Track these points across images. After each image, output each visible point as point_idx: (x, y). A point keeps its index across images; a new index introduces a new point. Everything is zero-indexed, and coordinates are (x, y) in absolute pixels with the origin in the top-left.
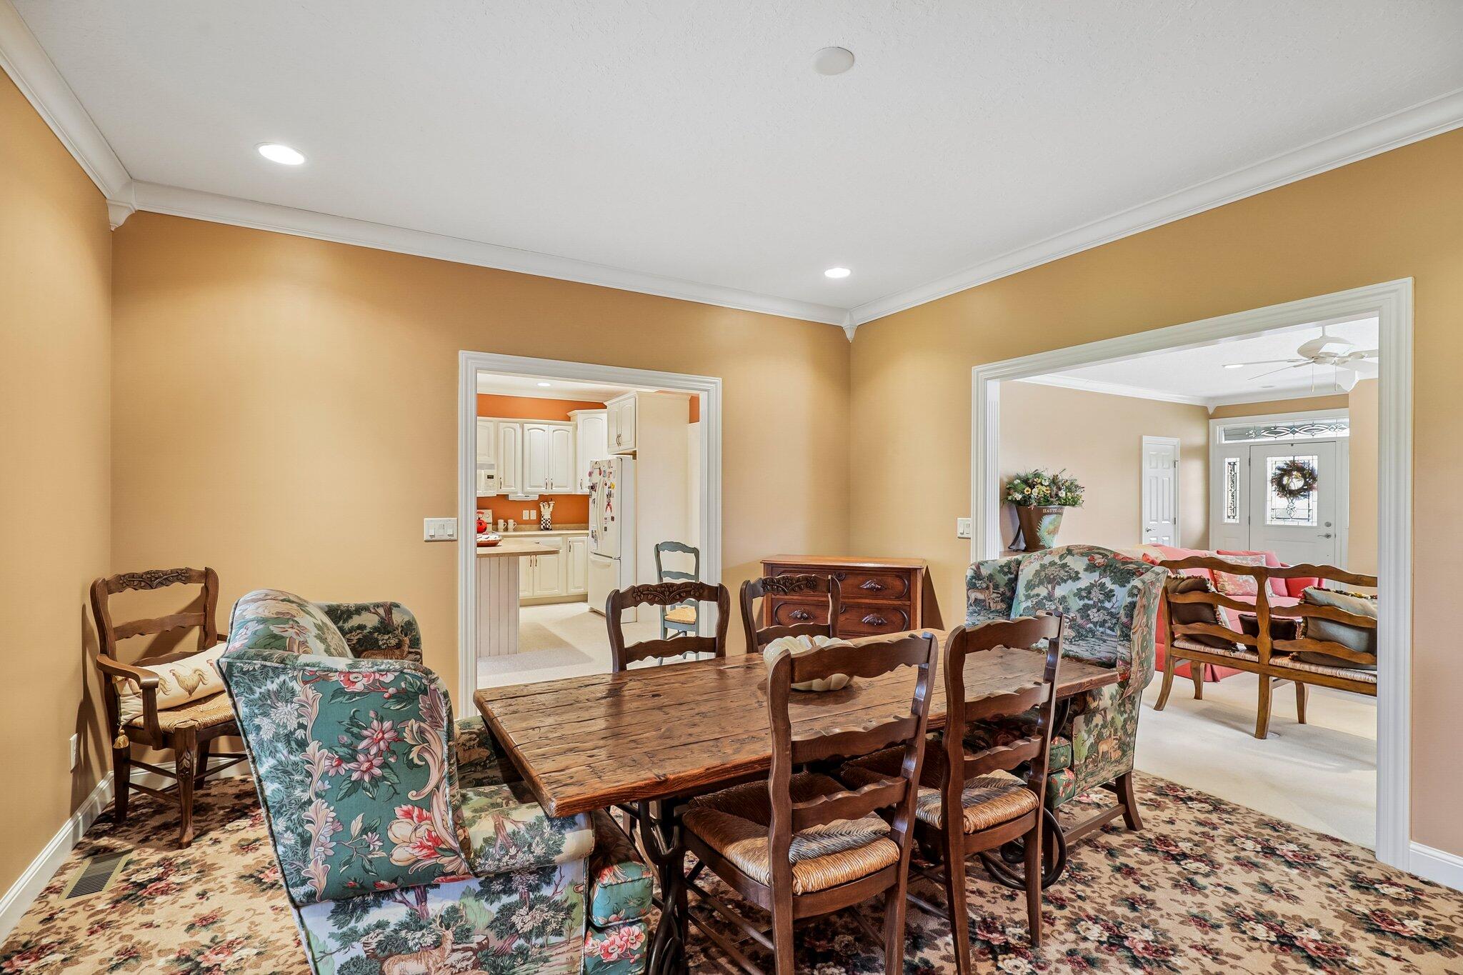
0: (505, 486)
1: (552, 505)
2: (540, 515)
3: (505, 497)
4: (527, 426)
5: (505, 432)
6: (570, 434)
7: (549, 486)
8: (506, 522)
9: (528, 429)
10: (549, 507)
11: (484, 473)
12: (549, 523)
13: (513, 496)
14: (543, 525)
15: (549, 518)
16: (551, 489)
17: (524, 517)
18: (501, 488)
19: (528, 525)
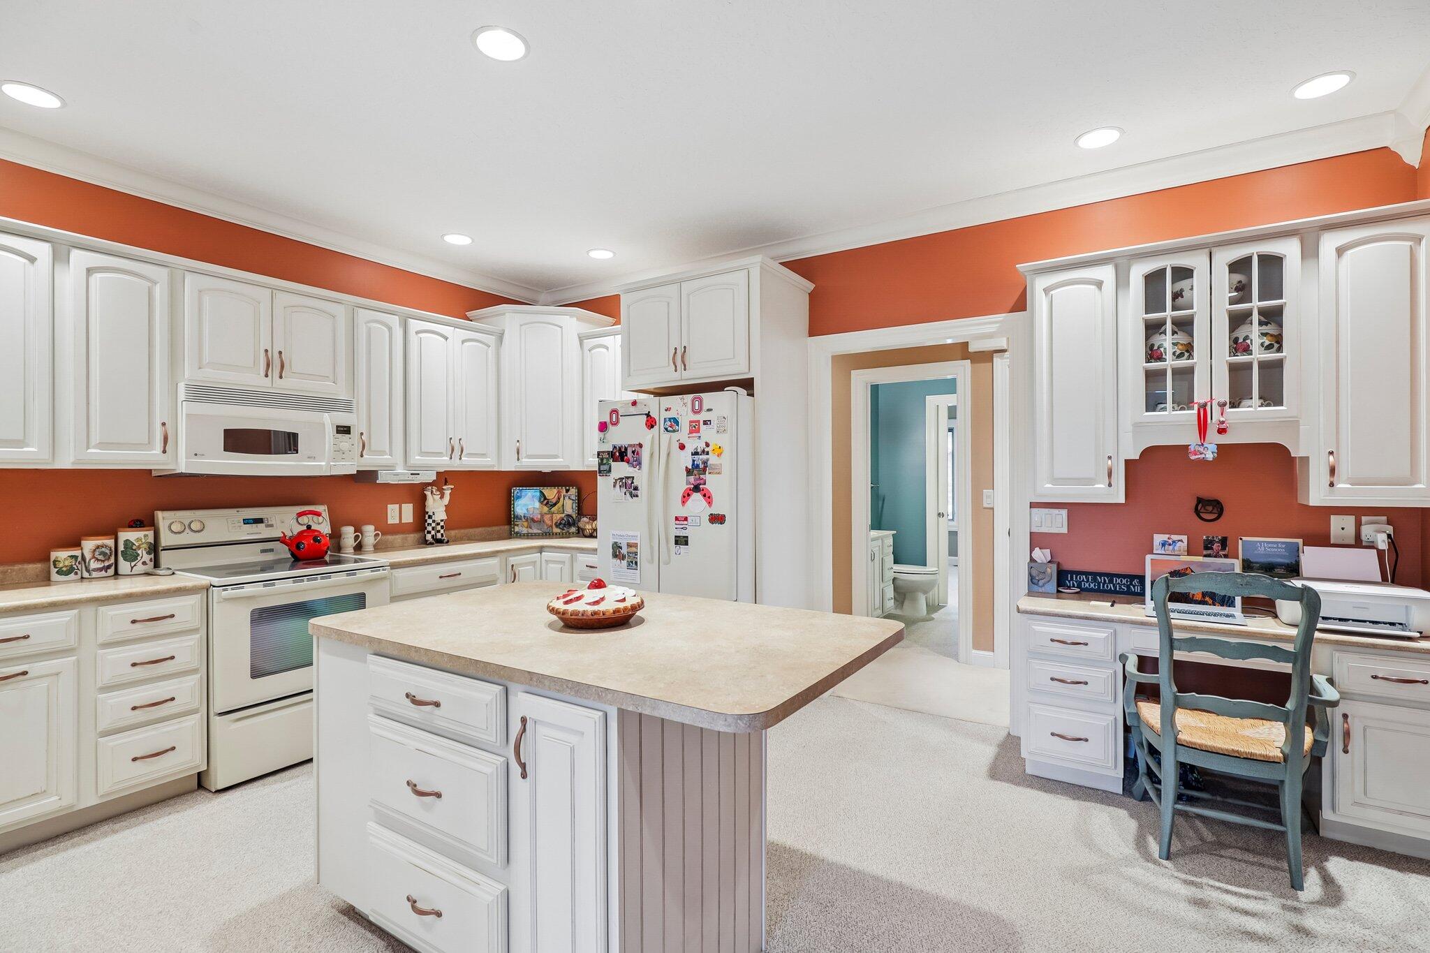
0: (372, 452)
1: (447, 493)
2: (422, 515)
3: (371, 475)
4: (414, 325)
5: (369, 330)
6: (491, 351)
7: (457, 453)
8: (358, 530)
9: (417, 333)
10: (442, 497)
11: (329, 420)
12: (442, 531)
13: (386, 474)
14: (433, 537)
15: (442, 521)
16: (460, 459)
17: (390, 521)
18: (362, 456)
19: (398, 538)
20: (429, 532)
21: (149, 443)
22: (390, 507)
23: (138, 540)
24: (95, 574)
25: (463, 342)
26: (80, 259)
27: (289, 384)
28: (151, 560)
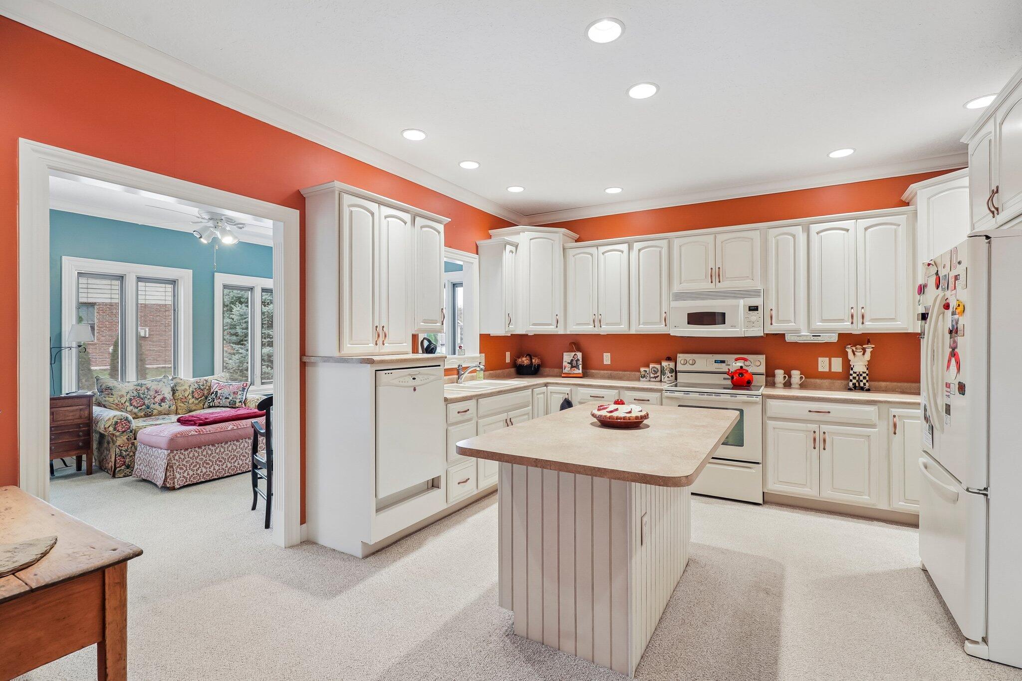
0: (779, 321)
1: (869, 351)
2: (847, 365)
3: (783, 336)
4: (815, 228)
5: (778, 241)
7: (858, 319)
8: (788, 374)
9: (818, 233)
10: (864, 354)
11: (742, 304)
12: (865, 381)
13: (791, 336)
14: (854, 384)
15: (864, 373)
16: (863, 323)
17: (820, 369)
18: (771, 324)
19: (826, 382)
20: (851, 381)
21: (660, 322)
22: (820, 359)
23: (666, 366)
24: (652, 379)
25: (866, 229)
26: (637, 246)
27: (724, 285)
28: (672, 376)
